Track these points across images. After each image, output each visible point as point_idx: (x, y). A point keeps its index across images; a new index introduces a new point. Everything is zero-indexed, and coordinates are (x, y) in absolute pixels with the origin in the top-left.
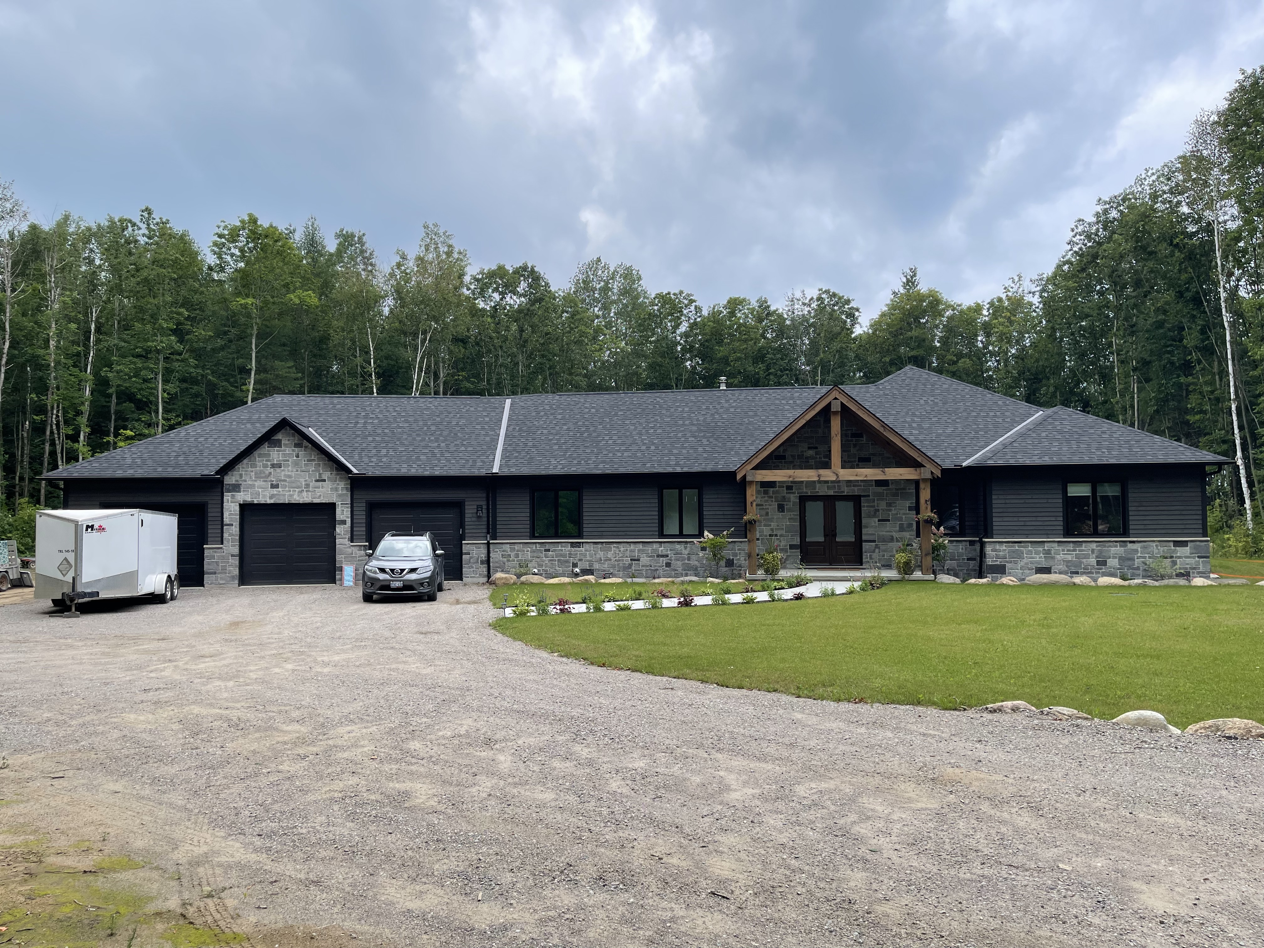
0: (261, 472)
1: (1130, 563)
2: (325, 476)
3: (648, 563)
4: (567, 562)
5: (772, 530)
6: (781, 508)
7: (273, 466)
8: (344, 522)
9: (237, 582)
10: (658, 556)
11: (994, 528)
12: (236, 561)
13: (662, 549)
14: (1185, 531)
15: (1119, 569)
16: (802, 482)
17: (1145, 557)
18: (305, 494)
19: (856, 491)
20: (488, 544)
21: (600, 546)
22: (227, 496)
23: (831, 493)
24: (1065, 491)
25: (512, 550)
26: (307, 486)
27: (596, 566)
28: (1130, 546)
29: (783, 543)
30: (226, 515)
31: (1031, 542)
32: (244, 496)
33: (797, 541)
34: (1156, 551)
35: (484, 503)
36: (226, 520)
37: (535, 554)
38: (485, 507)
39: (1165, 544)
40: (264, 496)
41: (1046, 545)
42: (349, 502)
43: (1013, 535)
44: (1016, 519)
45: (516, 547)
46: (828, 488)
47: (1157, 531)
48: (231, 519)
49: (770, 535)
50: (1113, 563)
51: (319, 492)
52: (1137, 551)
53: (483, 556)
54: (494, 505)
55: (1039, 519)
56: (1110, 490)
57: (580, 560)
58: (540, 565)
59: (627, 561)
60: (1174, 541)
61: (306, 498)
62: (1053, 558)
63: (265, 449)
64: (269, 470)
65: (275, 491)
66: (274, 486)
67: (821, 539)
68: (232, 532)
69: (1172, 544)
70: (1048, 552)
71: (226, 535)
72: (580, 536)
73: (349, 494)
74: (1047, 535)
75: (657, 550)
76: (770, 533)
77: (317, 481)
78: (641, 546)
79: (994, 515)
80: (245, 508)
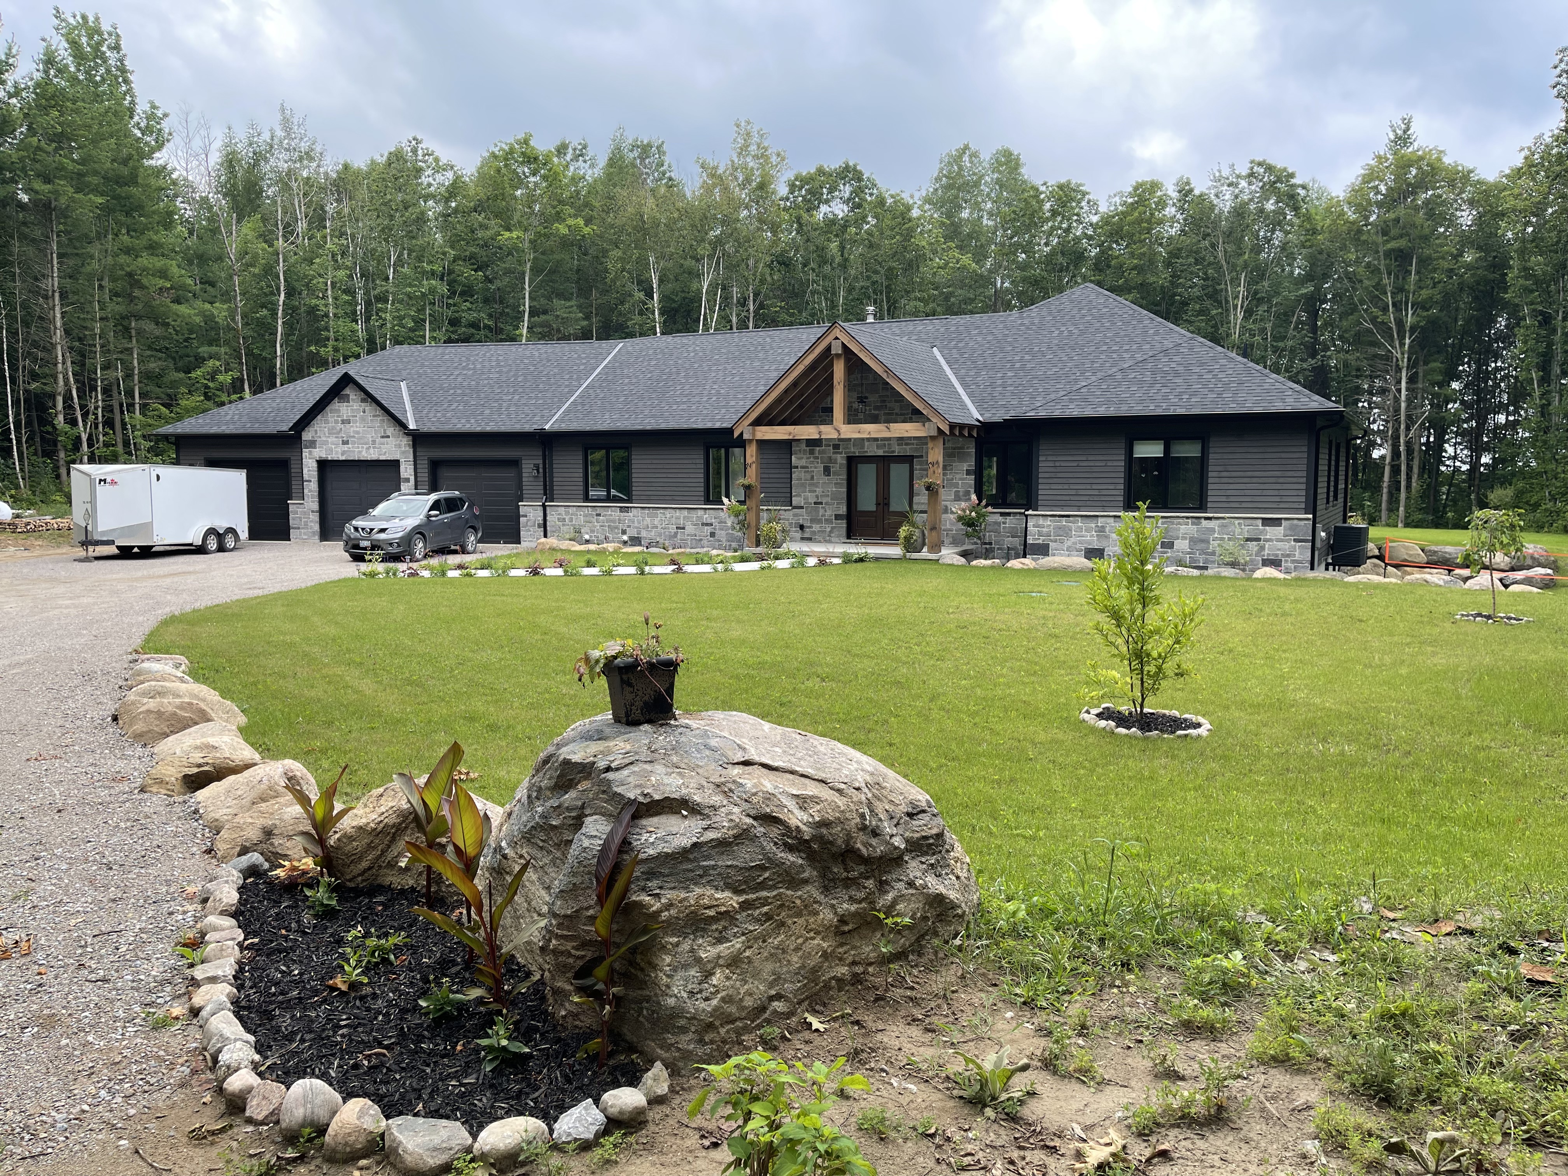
0: (333, 428)
1: (1203, 545)
2: (388, 433)
3: (693, 532)
4: (617, 528)
5: (817, 497)
6: (827, 471)
7: (343, 422)
8: (408, 480)
9: (317, 537)
10: (703, 524)
11: (1040, 497)
12: (316, 517)
13: (707, 517)
14: (1282, 505)
15: (1189, 553)
16: (850, 439)
17: (1222, 539)
18: (372, 450)
19: (908, 451)
20: (544, 507)
21: (647, 511)
22: (306, 452)
23: (880, 453)
24: (1130, 451)
25: (567, 513)
26: (374, 442)
27: (644, 534)
28: (1204, 523)
29: (828, 513)
30: (305, 471)
31: (1082, 516)
32: (320, 453)
33: (843, 510)
34: (1238, 530)
35: (540, 462)
36: (306, 477)
37: (587, 519)
38: (541, 466)
39: (1250, 521)
40: (337, 453)
41: (1100, 520)
42: (411, 459)
43: (1062, 507)
44: (1066, 487)
45: (571, 510)
46: (878, 447)
47: (1244, 505)
48: (309, 475)
49: (815, 503)
50: (1181, 545)
51: (384, 448)
52: (1212, 530)
53: (540, 519)
54: (551, 464)
55: (1094, 487)
56: (1188, 450)
57: (629, 526)
58: (592, 531)
59: (673, 529)
60: (1263, 519)
61: (372, 455)
62: (1107, 537)
63: (336, 405)
64: (340, 426)
65: (345, 448)
66: (345, 443)
67: (873, 508)
68: (312, 487)
69: (1260, 522)
70: (1101, 530)
71: (306, 491)
72: (629, 501)
73: (411, 451)
74: (1104, 508)
75: (702, 517)
76: (815, 500)
77: (382, 437)
78: (686, 512)
79: (1040, 481)
80: (323, 465)
